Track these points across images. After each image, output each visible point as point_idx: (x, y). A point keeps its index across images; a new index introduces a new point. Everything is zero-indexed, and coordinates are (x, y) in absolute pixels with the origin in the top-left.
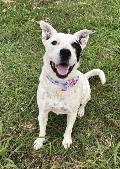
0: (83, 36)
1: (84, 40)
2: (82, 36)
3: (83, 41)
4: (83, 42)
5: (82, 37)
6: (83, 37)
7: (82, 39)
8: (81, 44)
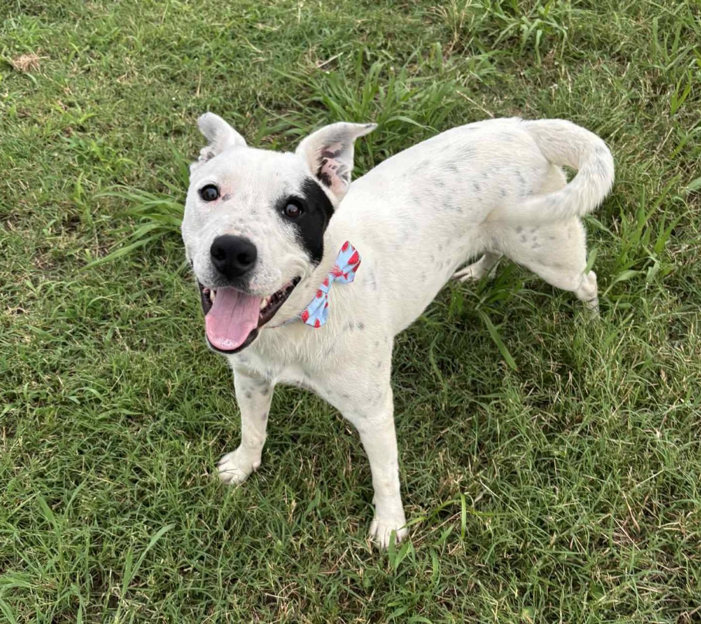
0: (332, 150)
1: (338, 165)
2: (328, 150)
3: (335, 171)
4: (337, 173)
5: (326, 154)
6: (332, 156)
7: (331, 162)
8: (328, 183)
